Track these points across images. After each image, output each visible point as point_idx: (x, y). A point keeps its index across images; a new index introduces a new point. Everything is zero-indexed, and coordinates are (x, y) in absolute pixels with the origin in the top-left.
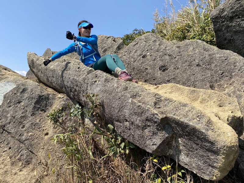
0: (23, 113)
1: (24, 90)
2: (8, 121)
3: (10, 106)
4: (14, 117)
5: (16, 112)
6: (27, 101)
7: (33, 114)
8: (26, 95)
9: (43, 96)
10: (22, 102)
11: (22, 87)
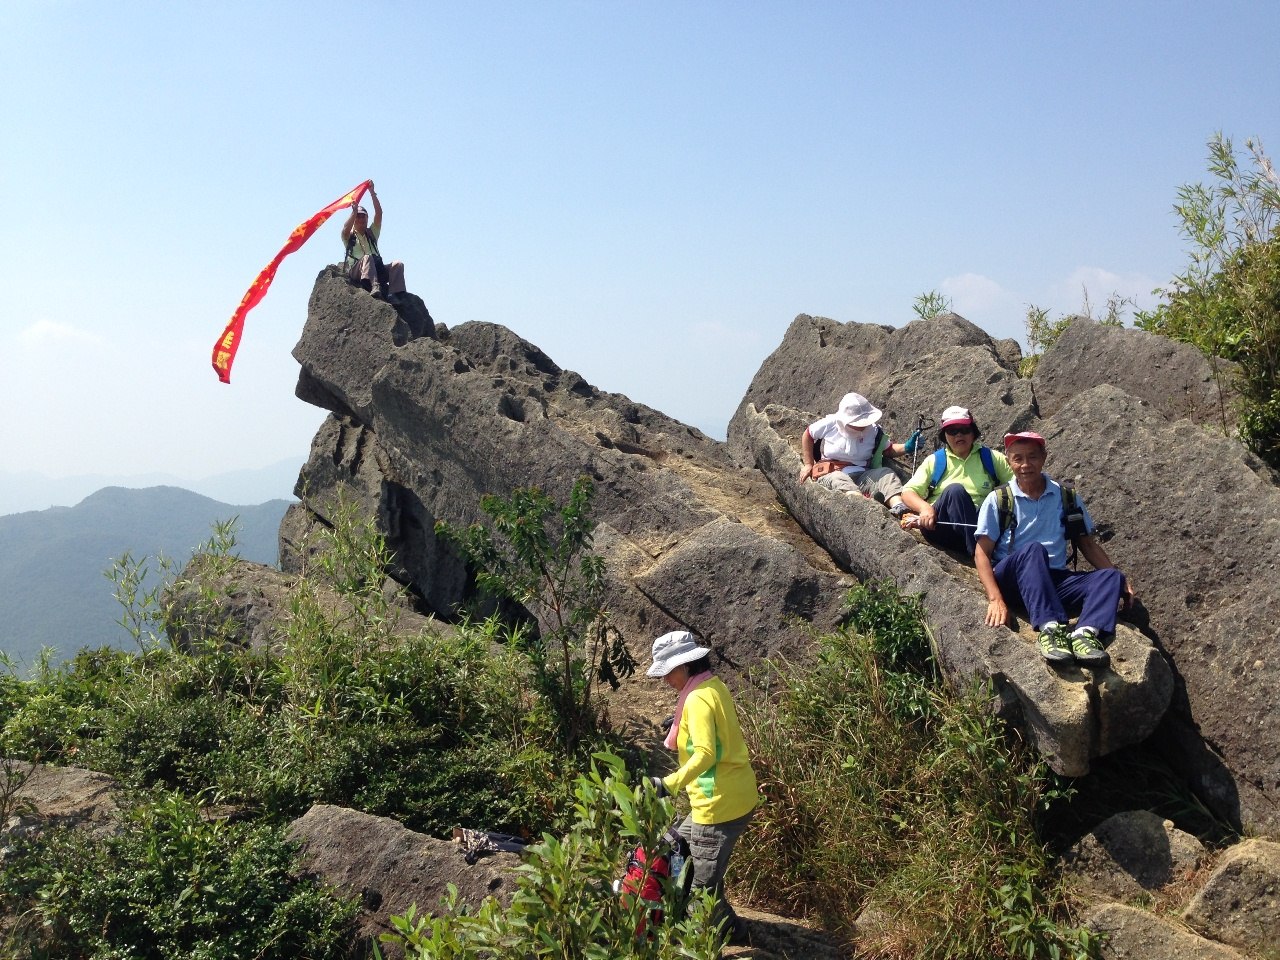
0: (760, 621)
1: (759, 564)
2: (729, 639)
3: (731, 602)
4: (742, 630)
5: (745, 616)
6: (767, 591)
7: (783, 626)
8: (765, 576)
9: (804, 580)
10: (755, 592)
11: (755, 557)
